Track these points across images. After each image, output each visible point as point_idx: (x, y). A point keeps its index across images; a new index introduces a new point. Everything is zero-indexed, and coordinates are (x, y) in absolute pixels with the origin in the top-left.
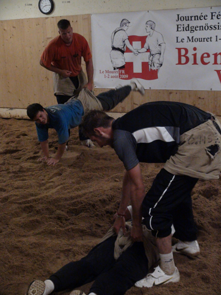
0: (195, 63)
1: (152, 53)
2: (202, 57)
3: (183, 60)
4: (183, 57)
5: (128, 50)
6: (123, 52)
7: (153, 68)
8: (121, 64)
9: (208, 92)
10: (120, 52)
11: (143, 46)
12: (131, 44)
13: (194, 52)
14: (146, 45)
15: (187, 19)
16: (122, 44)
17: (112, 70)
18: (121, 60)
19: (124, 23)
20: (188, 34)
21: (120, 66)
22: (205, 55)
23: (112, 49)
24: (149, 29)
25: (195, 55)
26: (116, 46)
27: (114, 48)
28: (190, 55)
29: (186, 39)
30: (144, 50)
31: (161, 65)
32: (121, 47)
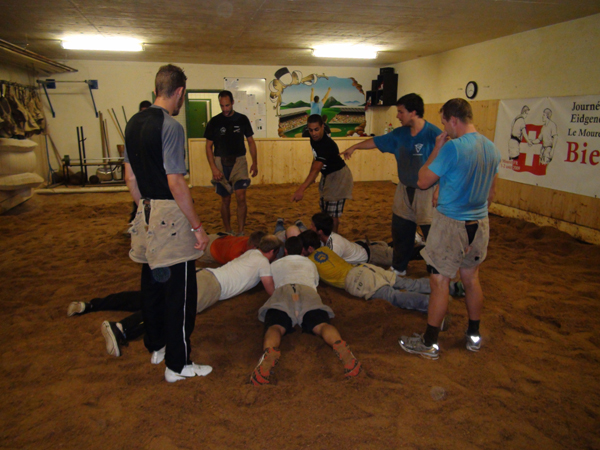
0: (583, 162)
1: (545, 145)
2: (592, 155)
3: (573, 156)
4: (572, 153)
5: (524, 141)
6: (519, 141)
7: (544, 163)
8: (515, 155)
9: (592, 198)
10: (516, 142)
11: (537, 137)
12: (527, 133)
13: (584, 148)
14: (540, 136)
15: (583, 108)
16: (520, 132)
19: (525, 109)
20: (581, 126)
21: (514, 156)
22: (595, 153)
23: (511, 137)
24: (545, 118)
25: (584, 152)
26: (515, 135)
28: (579, 152)
29: (578, 132)
30: (538, 141)
31: (551, 160)
32: (518, 136)
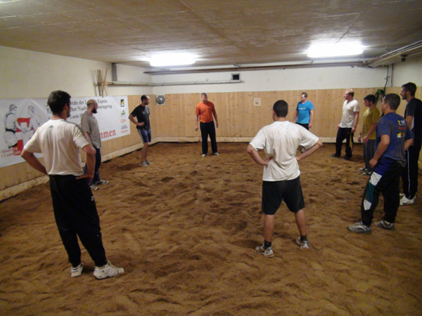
16: (13, 125)
17: (7, 149)
18: (13, 139)
23: (5, 130)
27: (7, 130)
32: (12, 128)
